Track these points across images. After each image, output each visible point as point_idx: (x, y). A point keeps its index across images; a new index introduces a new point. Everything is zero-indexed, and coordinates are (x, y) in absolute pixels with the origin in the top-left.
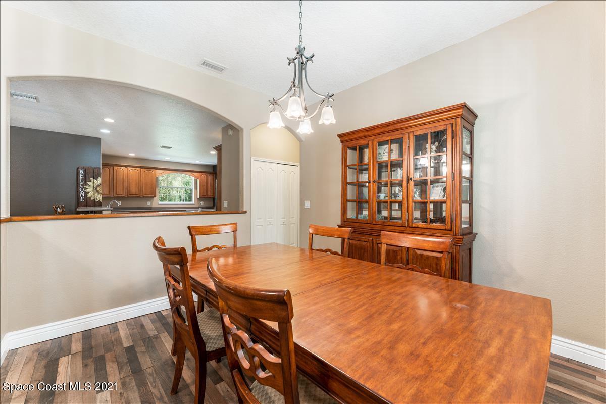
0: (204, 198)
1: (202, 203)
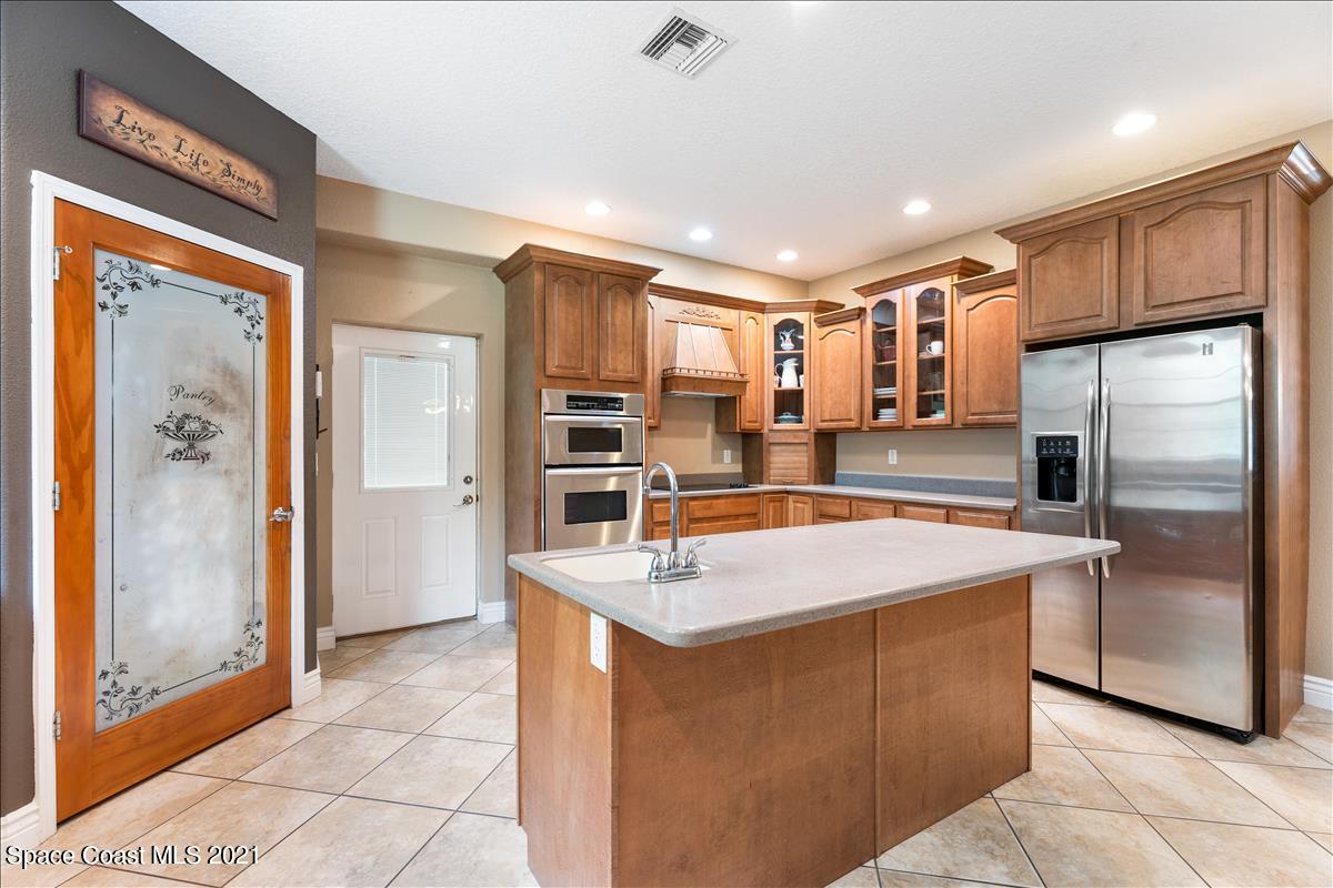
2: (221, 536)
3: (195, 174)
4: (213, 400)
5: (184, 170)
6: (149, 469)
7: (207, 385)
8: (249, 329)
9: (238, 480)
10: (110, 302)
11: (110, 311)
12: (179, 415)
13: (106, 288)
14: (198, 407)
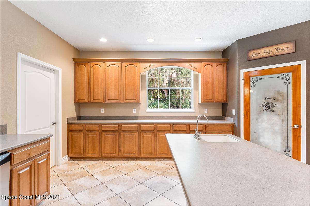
0: (208, 102)
1: (206, 111)
2: (277, 128)
3: (269, 55)
4: (275, 99)
5: (267, 55)
6: (260, 112)
7: (273, 96)
8: (286, 82)
9: (282, 117)
10: (253, 85)
11: (253, 86)
12: (266, 103)
13: (252, 83)
14: (271, 101)
